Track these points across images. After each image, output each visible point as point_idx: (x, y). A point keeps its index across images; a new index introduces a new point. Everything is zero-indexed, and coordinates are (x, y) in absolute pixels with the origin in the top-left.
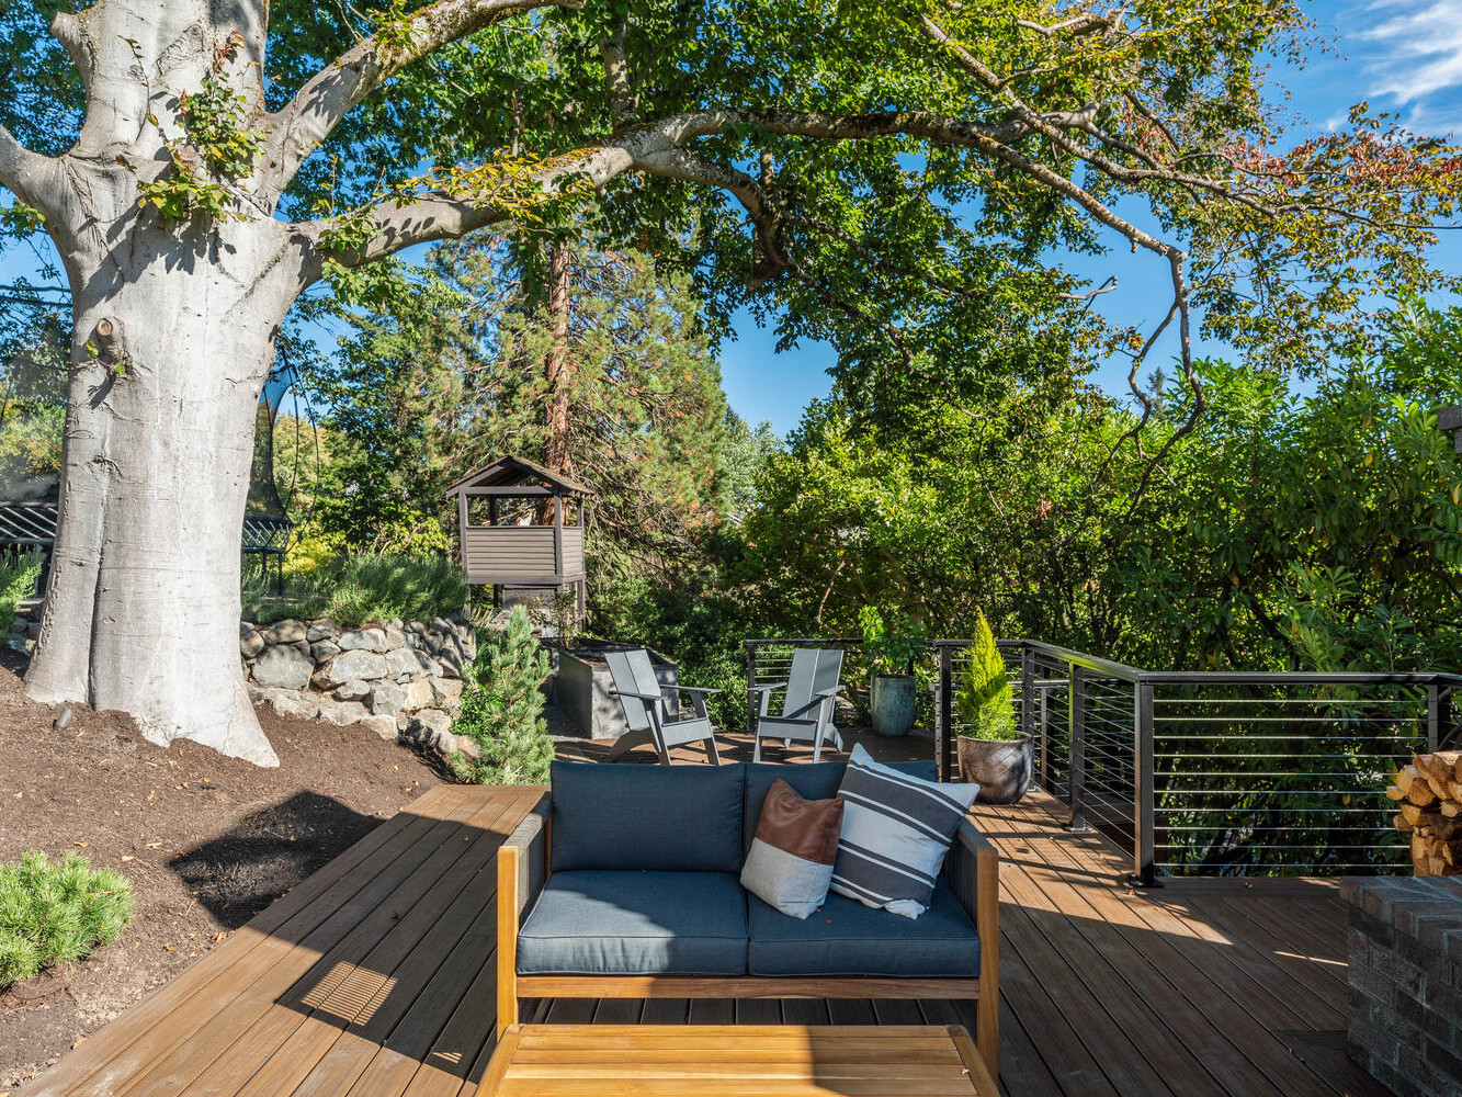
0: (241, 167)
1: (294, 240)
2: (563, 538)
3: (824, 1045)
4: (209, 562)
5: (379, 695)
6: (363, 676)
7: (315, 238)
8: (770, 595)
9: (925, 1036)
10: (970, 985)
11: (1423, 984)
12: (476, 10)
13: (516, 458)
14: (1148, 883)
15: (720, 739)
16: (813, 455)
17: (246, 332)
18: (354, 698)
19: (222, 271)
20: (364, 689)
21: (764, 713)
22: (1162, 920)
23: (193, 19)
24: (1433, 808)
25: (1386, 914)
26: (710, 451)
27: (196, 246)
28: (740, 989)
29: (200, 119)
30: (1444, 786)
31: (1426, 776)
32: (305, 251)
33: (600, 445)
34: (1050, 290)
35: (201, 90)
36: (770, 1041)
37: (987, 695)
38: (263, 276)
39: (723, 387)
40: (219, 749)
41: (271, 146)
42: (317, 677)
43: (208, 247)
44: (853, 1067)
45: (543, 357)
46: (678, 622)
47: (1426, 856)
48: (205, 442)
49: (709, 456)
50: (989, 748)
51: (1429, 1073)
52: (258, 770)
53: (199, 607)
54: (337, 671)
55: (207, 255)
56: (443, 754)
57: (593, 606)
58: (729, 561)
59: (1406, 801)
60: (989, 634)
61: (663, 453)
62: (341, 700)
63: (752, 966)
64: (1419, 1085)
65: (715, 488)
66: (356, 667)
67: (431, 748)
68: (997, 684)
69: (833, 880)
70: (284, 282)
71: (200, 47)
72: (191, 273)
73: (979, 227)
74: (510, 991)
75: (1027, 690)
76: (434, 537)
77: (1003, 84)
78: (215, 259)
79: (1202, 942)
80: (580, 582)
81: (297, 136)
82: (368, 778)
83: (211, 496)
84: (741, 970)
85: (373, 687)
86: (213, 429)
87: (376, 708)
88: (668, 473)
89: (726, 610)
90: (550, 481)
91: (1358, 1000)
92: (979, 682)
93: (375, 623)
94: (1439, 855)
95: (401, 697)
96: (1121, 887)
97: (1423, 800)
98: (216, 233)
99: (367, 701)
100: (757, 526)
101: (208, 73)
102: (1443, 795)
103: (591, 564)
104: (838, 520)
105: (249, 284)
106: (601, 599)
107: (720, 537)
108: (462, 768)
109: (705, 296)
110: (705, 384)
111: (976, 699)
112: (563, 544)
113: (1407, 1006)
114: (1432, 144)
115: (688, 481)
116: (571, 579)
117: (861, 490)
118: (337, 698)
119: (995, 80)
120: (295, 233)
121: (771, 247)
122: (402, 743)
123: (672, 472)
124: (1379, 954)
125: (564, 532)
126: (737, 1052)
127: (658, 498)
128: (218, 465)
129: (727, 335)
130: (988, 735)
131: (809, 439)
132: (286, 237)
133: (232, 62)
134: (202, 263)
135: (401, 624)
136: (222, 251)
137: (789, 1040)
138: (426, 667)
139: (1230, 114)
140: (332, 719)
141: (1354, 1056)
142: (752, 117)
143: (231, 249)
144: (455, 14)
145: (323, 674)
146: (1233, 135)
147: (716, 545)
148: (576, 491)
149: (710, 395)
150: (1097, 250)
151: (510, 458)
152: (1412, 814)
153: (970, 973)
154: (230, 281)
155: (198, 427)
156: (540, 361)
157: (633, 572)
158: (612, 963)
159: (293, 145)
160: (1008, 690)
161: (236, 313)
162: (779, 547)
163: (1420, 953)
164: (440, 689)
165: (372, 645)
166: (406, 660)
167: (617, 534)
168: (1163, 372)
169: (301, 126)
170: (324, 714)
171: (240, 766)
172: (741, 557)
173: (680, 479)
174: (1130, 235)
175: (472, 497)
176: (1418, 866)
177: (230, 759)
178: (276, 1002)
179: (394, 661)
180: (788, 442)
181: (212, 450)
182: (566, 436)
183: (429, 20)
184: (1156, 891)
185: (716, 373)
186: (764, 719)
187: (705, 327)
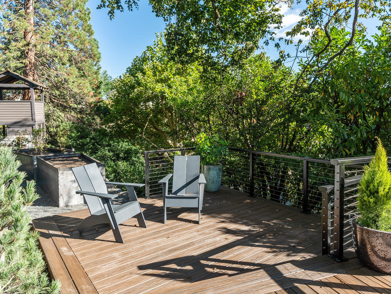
2: (35, 106)
8: (119, 127)
13: (11, 72)
21: (167, 194)
26: (96, 74)
39: (99, 50)
45: (24, 30)
49: (95, 76)
57: (48, 132)
58: (105, 115)
61: (77, 74)
65: (98, 87)
80: (43, 123)
88: (79, 82)
89: (103, 133)
90: (28, 82)
103: (48, 116)
106: (52, 130)
110: (93, 48)
112: (35, 108)
115: (88, 84)
116: (39, 123)
117: (158, 87)
123: (81, 81)
125: (35, 103)
127: (76, 90)
148: (41, 87)
149: (95, 52)
151: (8, 72)
156: (22, 32)
167: (58, 105)
172: (110, 113)
173: (84, 84)
185: (97, 45)
186: (168, 197)
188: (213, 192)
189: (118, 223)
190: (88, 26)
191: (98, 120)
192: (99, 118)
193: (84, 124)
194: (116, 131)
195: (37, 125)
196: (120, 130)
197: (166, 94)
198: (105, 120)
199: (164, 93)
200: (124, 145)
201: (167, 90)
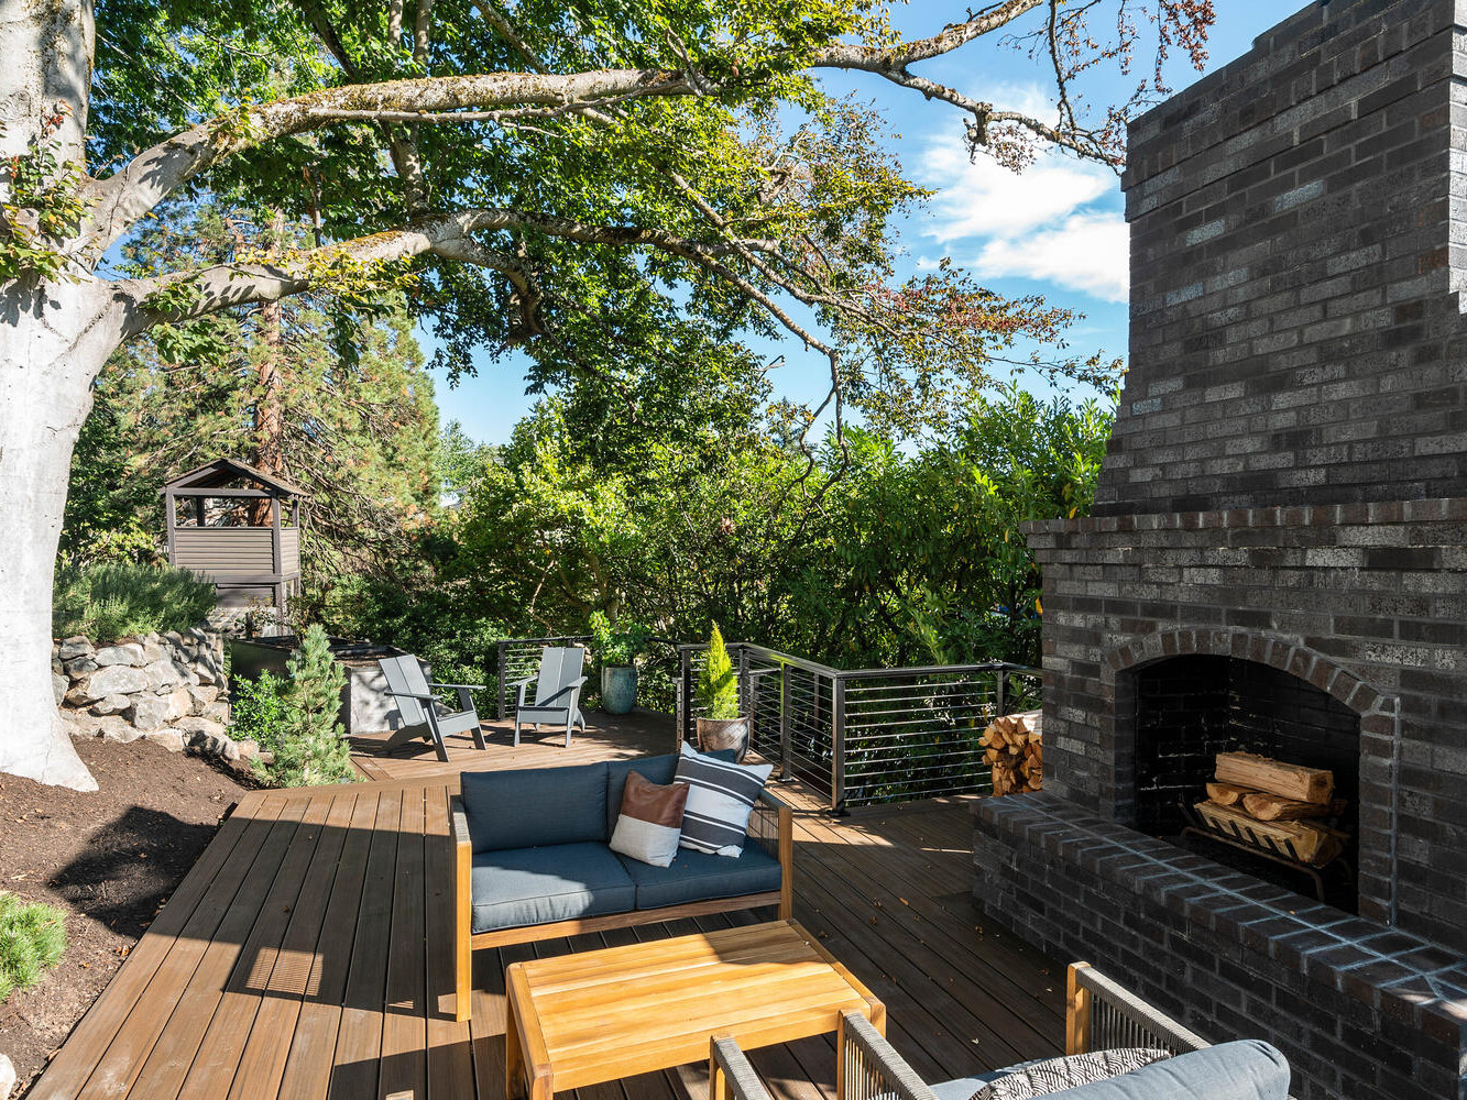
0: (69, 230)
1: (119, 297)
2: (282, 539)
3: (717, 943)
4: (26, 602)
5: (141, 709)
6: (122, 690)
7: (139, 297)
8: (479, 588)
9: (776, 927)
10: (775, 895)
11: (1014, 858)
12: (309, 115)
13: (230, 461)
14: (842, 815)
15: (484, 727)
16: (525, 468)
17: (67, 383)
18: (114, 713)
19: (46, 325)
20: (124, 703)
21: (522, 704)
22: (852, 836)
23: (20, 86)
24: (1004, 750)
25: (996, 820)
26: (425, 460)
27: (20, 301)
28: (631, 920)
29: (28, 181)
30: (1011, 736)
31: (1001, 730)
32: (129, 309)
33: (316, 449)
34: (744, 366)
35: (27, 152)
36: (687, 946)
37: (720, 686)
38: (86, 331)
39: (436, 401)
40: (38, 779)
41: (99, 211)
42: (72, 694)
43: (33, 303)
44: (745, 952)
45: (258, 364)
46: (397, 615)
47: (1000, 780)
48: (25, 487)
49: (424, 465)
50: (721, 726)
51: (1017, 906)
52: (82, 797)
53: (17, 646)
54: (94, 685)
55: (31, 310)
56: (230, 760)
58: (444, 560)
59: (990, 746)
60: (721, 640)
61: (381, 459)
62: (99, 715)
63: (639, 903)
64: (1011, 914)
65: (430, 493)
66: (114, 682)
67: (217, 756)
68: (726, 678)
69: (681, 839)
70: (108, 337)
71: (27, 112)
72: (15, 326)
73: (688, 308)
74: (467, 946)
75: (743, 679)
76: (136, 536)
77: (725, 225)
78: (39, 314)
79: (878, 847)
80: (296, 579)
81: (127, 205)
82: (178, 791)
83: (30, 538)
84: (632, 907)
85: (134, 700)
86: (33, 475)
87: (137, 721)
88: (385, 479)
89: (441, 603)
90: (266, 483)
91: (979, 872)
92: (714, 678)
93: (132, 638)
94: (1008, 778)
95: (163, 708)
96: (822, 817)
97: (999, 745)
98: (42, 289)
99: (128, 714)
100: (472, 530)
101: (34, 137)
102: (1010, 742)
103: (306, 562)
104: (547, 525)
105: (72, 338)
107: (433, 536)
108: (261, 774)
109: (449, 337)
110: (420, 399)
111: (713, 689)
112: (282, 544)
113: (1005, 871)
114: (987, 294)
115: (404, 486)
116: (288, 578)
117: (567, 501)
118: (95, 713)
119: (720, 221)
120: (117, 291)
121: (531, 318)
122: (190, 754)
123: (388, 477)
124: (990, 843)
125: (282, 533)
126: (670, 955)
127: (376, 500)
128: (37, 509)
129: (468, 371)
130: (718, 716)
131: (520, 453)
132: (110, 294)
133: (58, 128)
134: (26, 318)
135: (157, 637)
136: (47, 307)
137: (694, 943)
138: (183, 675)
139: (867, 253)
140: (116, 738)
141: (976, 904)
142: (529, 219)
143: (56, 305)
144: (289, 116)
145: (79, 691)
146: (868, 267)
147: (432, 546)
148: (296, 495)
149: (426, 409)
150: (776, 336)
151: (223, 461)
152: (993, 754)
153: (774, 887)
154: (55, 335)
155: (18, 473)
157: (345, 571)
158: (542, 916)
159: (122, 213)
160: (734, 683)
161: (59, 365)
162: (490, 546)
163: (1013, 840)
164: (199, 697)
165: (131, 659)
166: (164, 670)
167: (331, 532)
168: (788, 399)
169: (133, 197)
170: (108, 733)
171: (61, 794)
172: (456, 556)
173: (396, 484)
174: (805, 339)
175: (178, 498)
176: (996, 786)
177: (51, 787)
178: (223, 990)
179: (153, 674)
180: (500, 455)
181: (31, 493)
182: (279, 437)
183: (263, 118)
184: (846, 819)
185: (430, 388)
186: (523, 709)
187: (446, 360)
188: (620, 715)
189: (442, 735)
190: (411, 344)
191: (428, 570)
192: (432, 568)
193: (393, 579)
194: (471, 599)
195: (284, 584)
196: (483, 596)
197: (585, 518)
198: (444, 572)
199: (580, 513)
200: (491, 634)
201: (586, 507)
